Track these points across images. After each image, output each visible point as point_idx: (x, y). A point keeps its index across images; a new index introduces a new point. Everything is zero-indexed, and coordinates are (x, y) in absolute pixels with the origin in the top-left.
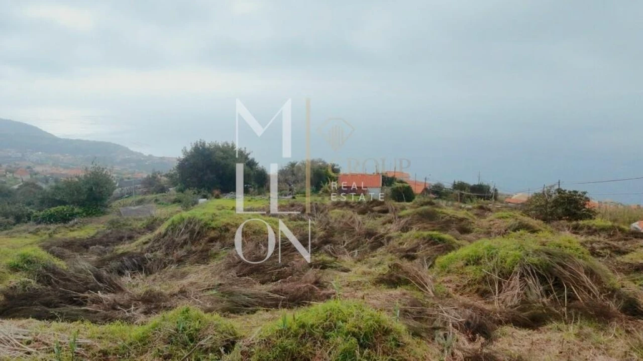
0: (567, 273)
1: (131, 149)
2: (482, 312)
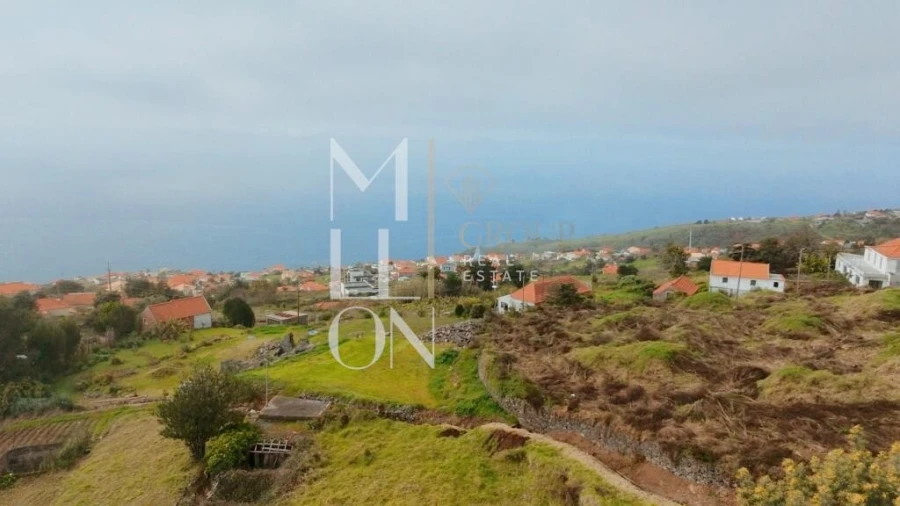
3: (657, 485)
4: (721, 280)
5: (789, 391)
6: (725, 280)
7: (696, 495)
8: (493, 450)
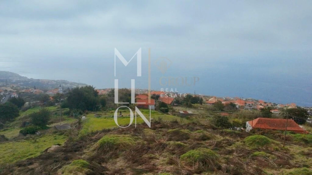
0: (208, 161)
1: (20, 75)
2: (190, 171)
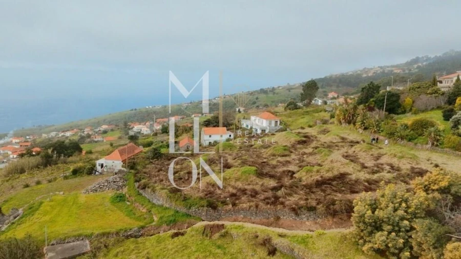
3: (293, 227)
4: (208, 136)
5: (311, 176)
6: (210, 136)
7: (311, 225)
8: (209, 235)
